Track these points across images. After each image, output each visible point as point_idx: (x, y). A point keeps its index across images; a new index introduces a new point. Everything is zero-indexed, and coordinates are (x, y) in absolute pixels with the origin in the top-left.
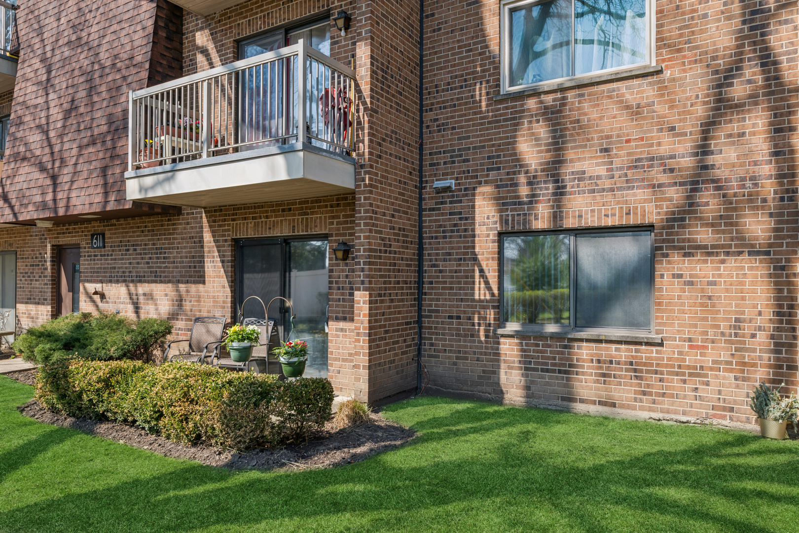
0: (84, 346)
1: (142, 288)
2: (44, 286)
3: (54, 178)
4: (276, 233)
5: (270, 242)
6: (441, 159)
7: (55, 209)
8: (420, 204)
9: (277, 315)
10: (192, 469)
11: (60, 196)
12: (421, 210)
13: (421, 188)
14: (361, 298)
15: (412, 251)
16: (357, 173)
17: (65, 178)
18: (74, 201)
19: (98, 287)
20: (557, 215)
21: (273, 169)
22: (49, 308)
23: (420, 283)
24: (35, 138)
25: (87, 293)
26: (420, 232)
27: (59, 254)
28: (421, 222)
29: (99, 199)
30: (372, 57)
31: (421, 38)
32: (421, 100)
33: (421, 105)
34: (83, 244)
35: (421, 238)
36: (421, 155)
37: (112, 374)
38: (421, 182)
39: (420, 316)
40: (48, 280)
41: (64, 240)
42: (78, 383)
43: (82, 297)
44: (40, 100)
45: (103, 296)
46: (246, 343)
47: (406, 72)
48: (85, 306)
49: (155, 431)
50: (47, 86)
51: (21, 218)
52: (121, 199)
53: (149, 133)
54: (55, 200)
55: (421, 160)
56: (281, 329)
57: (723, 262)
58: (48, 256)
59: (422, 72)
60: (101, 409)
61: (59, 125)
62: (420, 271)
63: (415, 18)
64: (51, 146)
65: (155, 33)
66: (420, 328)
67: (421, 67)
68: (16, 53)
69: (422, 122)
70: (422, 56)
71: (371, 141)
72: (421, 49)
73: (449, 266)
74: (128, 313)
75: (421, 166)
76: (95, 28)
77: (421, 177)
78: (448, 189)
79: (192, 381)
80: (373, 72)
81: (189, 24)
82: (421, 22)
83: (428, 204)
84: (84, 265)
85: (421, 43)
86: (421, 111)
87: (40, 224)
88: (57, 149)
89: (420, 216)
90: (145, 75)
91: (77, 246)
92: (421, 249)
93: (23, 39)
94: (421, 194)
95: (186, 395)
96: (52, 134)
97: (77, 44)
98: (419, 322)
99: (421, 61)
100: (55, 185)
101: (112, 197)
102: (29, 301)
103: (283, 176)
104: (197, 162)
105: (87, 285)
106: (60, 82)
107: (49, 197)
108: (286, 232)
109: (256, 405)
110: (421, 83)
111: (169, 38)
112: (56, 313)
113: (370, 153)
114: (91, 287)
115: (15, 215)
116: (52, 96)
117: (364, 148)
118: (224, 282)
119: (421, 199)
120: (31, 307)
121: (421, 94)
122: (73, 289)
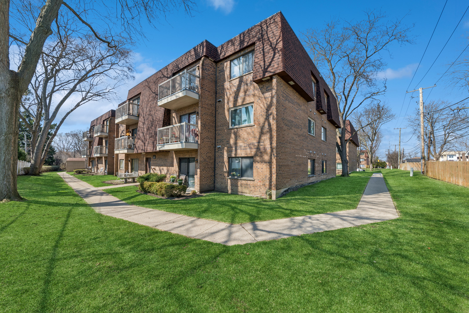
0: (149, 180)
1: (162, 168)
2: (144, 167)
3: (145, 144)
4: (186, 157)
5: (186, 158)
6: (219, 141)
7: (144, 151)
8: (215, 151)
9: (187, 174)
10: (161, 199)
11: (145, 148)
12: (215, 152)
13: (215, 147)
14: (198, 170)
15: (212, 161)
16: (198, 146)
17: (146, 144)
18: (148, 149)
19: (154, 167)
20: (236, 154)
21: (178, 146)
22: (145, 172)
23: (215, 167)
24: (141, 135)
25: (152, 168)
26: (215, 157)
27: (147, 160)
28: (215, 154)
29: (152, 149)
30: (201, 123)
31: (216, 115)
32: (215, 129)
33: (215, 130)
34: (152, 158)
35: (215, 158)
36: (215, 140)
37: (151, 184)
38: (215, 146)
39: (215, 175)
40: (145, 165)
41: (148, 157)
42: (145, 186)
43: (151, 170)
44: (143, 127)
45: (155, 169)
46: (173, 179)
47: (211, 124)
48: (152, 172)
49: (157, 194)
50: (144, 123)
51: (139, 152)
52: (156, 149)
53: (162, 137)
54: (145, 149)
55: (215, 141)
56: (187, 177)
57: (264, 164)
58: (145, 160)
59: (216, 123)
60: (149, 190)
61: (146, 132)
62: (215, 165)
63: (214, 112)
64: (144, 137)
65: (164, 114)
66: (215, 177)
67: (216, 122)
68: (139, 115)
69: (215, 133)
70: (216, 119)
71: (201, 139)
72: (216, 118)
73: (220, 164)
74: (159, 173)
75: (215, 143)
76: (153, 112)
77: (215, 145)
78: (220, 148)
79: (162, 185)
80: (201, 125)
81: (172, 112)
82: (216, 112)
83: (217, 151)
84: (151, 162)
85: (216, 117)
86: (215, 131)
87: (143, 153)
88: (145, 137)
89: (215, 153)
90: (162, 123)
91: (150, 158)
92: (215, 160)
93: (140, 112)
94: (215, 149)
95: (161, 187)
96: (145, 134)
97: (150, 115)
98: (215, 176)
99: (216, 120)
100: (145, 145)
101: (154, 149)
102: (141, 170)
103: (180, 147)
104: (168, 144)
105: (152, 167)
106: (147, 123)
107: (143, 148)
108: (188, 157)
109: (171, 189)
110: (215, 125)
111: (167, 115)
112: (146, 173)
113: (200, 142)
114: (153, 167)
115: (137, 151)
116: (145, 126)
117: (199, 141)
118: (177, 167)
119: (215, 150)
120: (141, 171)
121: (215, 127)
122: (150, 168)
